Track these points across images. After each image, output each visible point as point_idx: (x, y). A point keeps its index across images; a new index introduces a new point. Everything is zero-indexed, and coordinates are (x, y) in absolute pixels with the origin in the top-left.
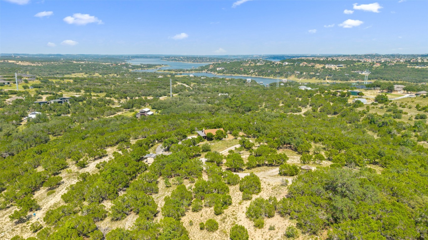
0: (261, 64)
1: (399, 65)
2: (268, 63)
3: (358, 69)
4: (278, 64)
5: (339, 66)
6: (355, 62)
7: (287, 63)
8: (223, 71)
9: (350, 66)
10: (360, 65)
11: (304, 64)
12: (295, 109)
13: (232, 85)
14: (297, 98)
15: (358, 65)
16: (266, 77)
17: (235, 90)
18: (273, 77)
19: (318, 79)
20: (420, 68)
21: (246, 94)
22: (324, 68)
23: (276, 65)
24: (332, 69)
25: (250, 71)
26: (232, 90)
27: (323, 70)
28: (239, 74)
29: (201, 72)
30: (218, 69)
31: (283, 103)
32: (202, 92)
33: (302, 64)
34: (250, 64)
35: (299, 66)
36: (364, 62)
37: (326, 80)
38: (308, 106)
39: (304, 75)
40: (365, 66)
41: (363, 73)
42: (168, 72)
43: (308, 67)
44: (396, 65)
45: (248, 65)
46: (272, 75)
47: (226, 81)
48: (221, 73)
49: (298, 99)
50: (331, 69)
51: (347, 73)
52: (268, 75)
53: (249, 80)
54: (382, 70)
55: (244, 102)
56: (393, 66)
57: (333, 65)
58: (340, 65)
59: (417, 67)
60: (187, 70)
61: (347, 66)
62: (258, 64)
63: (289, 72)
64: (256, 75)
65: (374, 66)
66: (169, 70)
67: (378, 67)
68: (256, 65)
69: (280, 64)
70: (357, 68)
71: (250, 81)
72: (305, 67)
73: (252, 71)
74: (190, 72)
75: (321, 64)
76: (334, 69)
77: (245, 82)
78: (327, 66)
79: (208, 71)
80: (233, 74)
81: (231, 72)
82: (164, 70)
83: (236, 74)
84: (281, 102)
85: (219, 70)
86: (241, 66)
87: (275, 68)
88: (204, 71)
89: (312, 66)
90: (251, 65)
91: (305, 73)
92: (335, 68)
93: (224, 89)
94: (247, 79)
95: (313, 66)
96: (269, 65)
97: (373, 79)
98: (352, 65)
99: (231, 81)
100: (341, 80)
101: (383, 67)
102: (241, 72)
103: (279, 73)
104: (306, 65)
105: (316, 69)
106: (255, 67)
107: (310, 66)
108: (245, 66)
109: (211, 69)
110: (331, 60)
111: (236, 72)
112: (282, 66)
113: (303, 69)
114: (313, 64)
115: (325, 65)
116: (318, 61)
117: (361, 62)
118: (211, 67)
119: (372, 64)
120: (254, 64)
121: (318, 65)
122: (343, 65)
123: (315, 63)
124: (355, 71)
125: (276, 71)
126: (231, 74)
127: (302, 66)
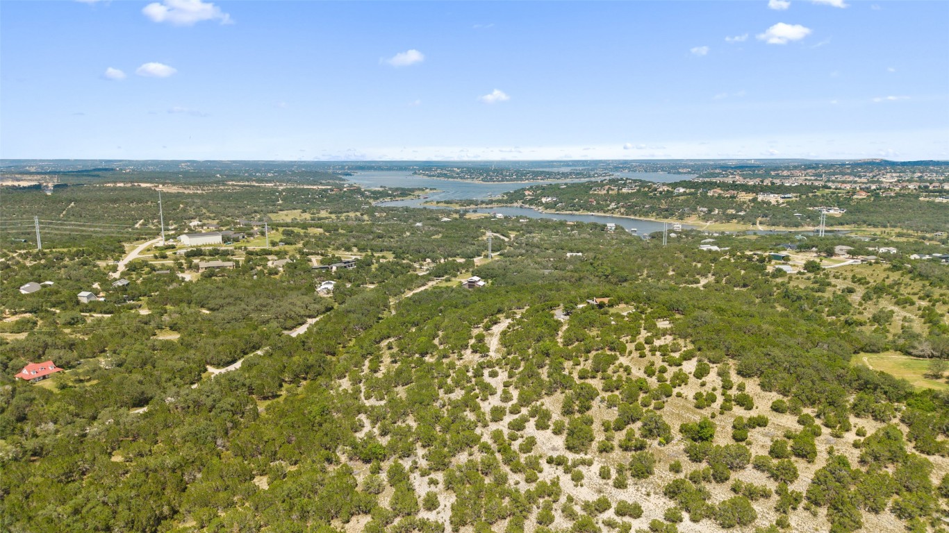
0: (629, 193)
1: (904, 196)
2: (644, 188)
3: (822, 204)
4: (664, 191)
5: (785, 198)
6: (817, 188)
7: (682, 190)
8: (555, 203)
9: (807, 197)
10: (827, 194)
11: (715, 192)
12: (691, 279)
13: (583, 236)
14: (694, 264)
15: (823, 196)
16: (641, 218)
17: (591, 246)
18: (656, 219)
19: (742, 223)
21: (615, 254)
22: (754, 200)
23: (661, 193)
24: (771, 203)
25: (609, 206)
26: (587, 247)
27: (752, 204)
28: (588, 210)
29: (509, 205)
30: (544, 200)
31: (673, 270)
32: (537, 250)
33: (712, 192)
34: (608, 191)
35: (706, 197)
36: (834, 189)
37: (758, 224)
38: (710, 275)
39: (715, 215)
40: (837, 196)
41: (831, 212)
42: (446, 205)
43: (724, 198)
44: (898, 195)
45: (605, 192)
46: (654, 214)
47: (569, 228)
48: (551, 208)
49: (696, 266)
50: (769, 203)
51: (798, 212)
52: (646, 214)
53: (611, 225)
54: (869, 205)
55: (616, 269)
56: (891, 197)
57: (772, 195)
58: (786, 196)
60: (483, 202)
61: (800, 196)
62: (625, 190)
63: (686, 209)
64: (622, 214)
65: (855, 197)
66: (447, 202)
67: (861, 200)
68: (620, 192)
69: (668, 191)
70: (821, 200)
71: (613, 228)
72: (717, 198)
73: (613, 205)
74: (489, 206)
75: (749, 193)
76: (773, 202)
77: (603, 228)
78: (760, 197)
79: (522, 203)
80: (576, 210)
81: (571, 206)
82: (438, 202)
83: (582, 210)
84: (671, 268)
85: (547, 203)
86: (590, 195)
87: (659, 199)
88: (515, 204)
89: (731, 197)
90: (610, 192)
91: (717, 211)
92: (777, 201)
93: (571, 245)
94: (608, 225)
95: (733, 197)
96: (645, 194)
97: (847, 224)
98: (810, 195)
99: (579, 226)
100: (785, 226)
101: (872, 199)
102: (592, 206)
103: (667, 211)
104: (720, 194)
105: (739, 203)
106: (620, 197)
107: (727, 197)
108: (598, 195)
109: (529, 200)
110: (769, 184)
111: (581, 206)
112: (673, 197)
113: (713, 203)
114: (733, 192)
115: (757, 195)
116: (744, 187)
117: (830, 188)
118: (528, 197)
119: (850, 194)
120: (615, 191)
121: (744, 194)
122: (793, 195)
123: (738, 190)
124: (815, 206)
125: (660, 206)
126: (571, 210)
127: (712, 197)
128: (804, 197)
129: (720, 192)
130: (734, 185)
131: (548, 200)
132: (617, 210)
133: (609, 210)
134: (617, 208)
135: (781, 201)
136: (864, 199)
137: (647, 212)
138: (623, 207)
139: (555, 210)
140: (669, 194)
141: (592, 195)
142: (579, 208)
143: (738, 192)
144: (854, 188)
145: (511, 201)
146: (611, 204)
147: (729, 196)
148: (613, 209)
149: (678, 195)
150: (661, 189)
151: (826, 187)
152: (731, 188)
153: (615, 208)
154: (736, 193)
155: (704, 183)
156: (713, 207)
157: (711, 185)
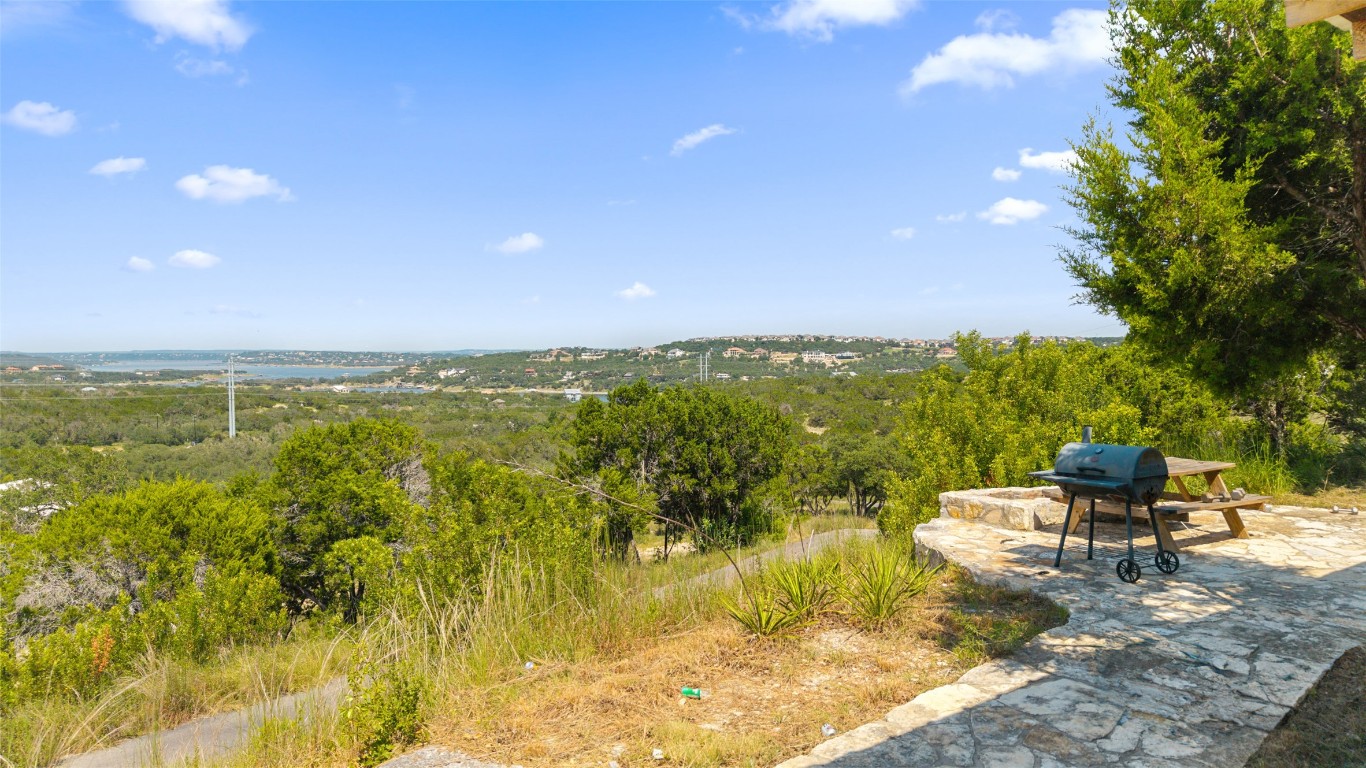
0: (595, 358)
2: (617, 353)
3: (899, 365)
4: (650, 355)
5: (842, 358)
6: (882, 346)
7: (679, 353)
8: (464, 377)
9: (874, 356)
10: (899, 353)
11: (734, 352)
15: (894, 353)
22: (798, 361)
23: (646, 358)
24: (824, 364)
25: (561, 377)
27: (797, 368)
28: (524, 386)
30: (442, 374)
33: (729, 352)
34: (557, 357)
35: (724, 360)
36: (907, 347)
40: (914, 356)
43: (750, 360)
45: (553, 358)
48: (456, 385)
50: (821, 364)
57: (823, 354)
58: (845, 355)
61: (864, 356)
62: (584, 357)
63: (694, 376)
65: (939, 356)
67: (950, 359)
68: (579, 358)
69: (656, 355)
70: (895, 360)
72: (739, 360)
73: (569, 375)
75: (787, 352)
76: (829, 364)
78: (806, 358)
79: (402, 381)
80: (502, 387)
81: (493, 380)
83: (513, 387)
85: (447, 377)
86: (527, 363)
87: (647, 365)
88: (389, 383)
89: (761, 359)
90: (562, 359)
92: (833, 363)
95: (763, 358)
96: (621, 360)
98: (878, 354)
102: (530, 379)
104: (742, 354)
105: (775, 365)
106: (577, 366)
107: (755, 358)
108: (541, 363)
109: (415, 376)
110: (813, 340)
111: (511, 380)
112: (667, 361)
113: (736, 367)
114: (763, 351)
115: (800, 354)
116: (776, 345)
117: (898, 345)
118: (414, 371)
119: (931, 352)
120: (570, 358)
121: (779, 354)
122: (854, 354)
123: (768, 349)
124: (892, 368)
125: (650, 373)
126: (493, 387)
127: (731, 358)
128: (870, 356)
129: (741, 351)
130: (760, 342)
131: (450, 373)
132: (577, 383)
133: (562, 384)
134: (577, 380)
135: (839, 362)
136: (954, 358)
138: (586, 377)
139: (462, 387)
140: (659, 359)
141: (530, 363)
142: (508, 383)
143: (770, 352)
144: (932, 345)
145: (381, 378)
146: (565, 374)
147: (757, 356)
148: (569, 381)
149: (676, 360)
150: (646, 353)
151: (892, 344)
152: (757, 347)
153: (573, 380)
154: (767, 352)
155: (712, 343)
156: (737, 372)
157: (724, 344)
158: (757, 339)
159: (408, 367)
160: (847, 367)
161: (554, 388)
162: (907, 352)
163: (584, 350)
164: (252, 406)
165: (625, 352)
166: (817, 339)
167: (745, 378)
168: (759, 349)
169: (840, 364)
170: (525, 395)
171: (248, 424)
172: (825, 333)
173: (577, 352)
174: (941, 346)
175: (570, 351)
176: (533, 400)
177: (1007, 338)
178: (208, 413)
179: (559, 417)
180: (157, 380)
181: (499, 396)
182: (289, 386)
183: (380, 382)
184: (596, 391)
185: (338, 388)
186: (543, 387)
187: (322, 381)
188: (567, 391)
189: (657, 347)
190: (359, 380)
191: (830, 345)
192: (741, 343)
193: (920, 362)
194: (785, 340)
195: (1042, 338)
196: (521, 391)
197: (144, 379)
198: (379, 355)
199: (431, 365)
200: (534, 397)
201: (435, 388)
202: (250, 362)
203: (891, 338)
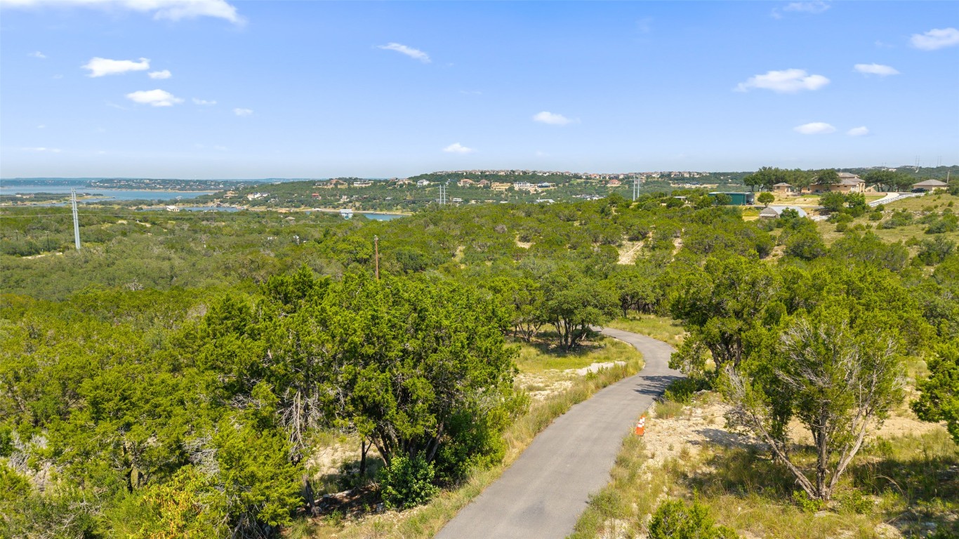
0: (364, 186)
1: (655, 183)
2: (380, 182)
3: (581, 192)
4: (405, 184)
5: (542, 187)
6: (569, 178)
7: (426, 183)
8: (266, 200)
9: (564, 185)
10: (581, 183)
11: (465, 182)
15: (578, 184)
16: (382, 213)
20: (694, 187)
22: (511, 189)
23: (401, 186)
24: (529, 191)
25: (339, 200)
27: (510, 194)
28: (311, 206)
30: (250, 197)
33: (462, 182)
34: (336, 185)
35: (458, 188)
36: (587, 179)
40: (592, 185)
42: (101, 206)
43: (477, 188)
44: (648, 183)
45: (332, 186)
50: (527, 193)
57: (528, 184)
58: (544, 184)
59: (687, 186)
61: (557, 185)
62: (356, 185)
65: (609, 185)
66: (103, 204)
67: (617, 187)
68: (352, 186)
69: (409, 184)
70: (579, 188)
72: (469, 188)
73: (344, 199)
75: (503, 183)
76: (532, 192)
78: (517, 187)
79: (221, 202)
80: (295, 207)
81: (288, 202)
83: (303, 207)
85: (254, 200)
86: (314, 189)
87: (402, 191)
89: (485, 187)
90: (339, 187)
92: (536, 190)
95: (487, 187)
96: (383, 187)
98: (567, 184)
102: (316, 201)
103: (414, 203)
104: (471, 184)
105: (495, 192)
106: (350, 191)
107: (480, 187)
108: (324, 189)
109: (230, 198)
110: (521, 174)
111: (302, 202)
112: (417, 189)
113: (467, 194)
114: (486, 182)
115: (512, 184)
116: (495, 177)
117: (581, 178)
118: (229, 194)
119: (604, 182)
120: (346, 186)
121: (498, 184)
122: (550, 184)
123: (489, 180)
124: (576, 194)
125: (405, 197)
126: (288, 207)
127: (463, 187)
128: (561, 185)
129: (471, 181)
130: (484, 175)
131: (256, 196)
132: (350, 204)
133: (339, 204)
134: (350, 202)
135: (540, 190)
136: (619, 187)
137: (389, 205)
138: (358, 200)
139: (264, 207)
140: (411, 187)
141: (316, 189)
142: (299, 203)
143: (491, 183)
144: (604, 178)
145: (205, 200)
146: (341, 197)
147: (482, 186)
148: (344, 203)
149: (424, 188)
150: (401, 182)
151: (577, 177)
152: (482, 178)
153: (348, 202)
154: (489, 182)
155: (449, 175)
156: (466, 197)
157: (457, 176)
158: (482, 173)
159: (225, 191)
160: (545, 193)
161: (334, 208)
162: (586, 183)
163: (356, 180)
164: (98, 223)
165: (386, 181)
166: (525, 173)
167: (473, 202)
168: (484, 180)
169: (540, 191)
170: (311, 213)
171: (93, 238)
172: (530, 169)
173: (350, 181)
174: (610, 178)
175: (345, 180)
176: (317, 217)
177: (656, 173)
178: (61, 228)
179: (331, 233)
180: (33, 201)
181: (290, 214)
182: (135, 205)
183: (204, 203)
184: (364, 210)
185: (171, 208)
186: (325, 207)
187: (160, 202)
188: (342, 211)
189: (410, 178)
190: (188, 202)
191: (533, 178)
192: (470, 176)
193: (596, 190)
194: (502, 173)
195: (680, 173)
196: (310, 210)
197: (22, 200)
198: (205, 182)
199: (243, 189)
200: (318, 216)
201: (245, 207)
202: (107, 187)
203: (576, 172)
